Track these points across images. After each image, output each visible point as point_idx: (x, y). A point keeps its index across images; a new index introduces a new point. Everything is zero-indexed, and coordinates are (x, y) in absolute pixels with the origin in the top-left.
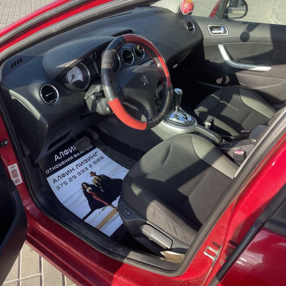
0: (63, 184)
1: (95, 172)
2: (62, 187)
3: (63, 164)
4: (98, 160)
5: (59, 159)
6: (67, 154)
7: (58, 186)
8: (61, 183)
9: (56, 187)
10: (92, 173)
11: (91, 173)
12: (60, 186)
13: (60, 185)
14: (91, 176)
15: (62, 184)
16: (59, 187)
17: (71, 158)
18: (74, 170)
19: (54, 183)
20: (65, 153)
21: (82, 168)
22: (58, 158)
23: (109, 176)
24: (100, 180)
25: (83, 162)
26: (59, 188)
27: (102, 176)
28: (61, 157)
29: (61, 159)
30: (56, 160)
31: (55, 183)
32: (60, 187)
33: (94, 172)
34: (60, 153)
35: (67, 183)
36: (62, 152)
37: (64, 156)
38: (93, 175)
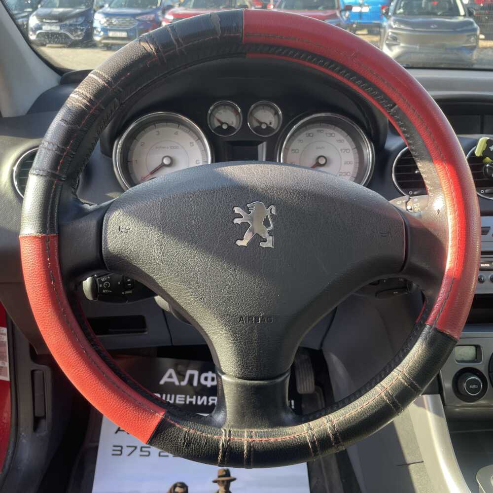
0: (139, 449)
1: (234, 479)
2: (129, 455)
3: (177, 402)
5: (173, 383)
6: (209, 384)
7: (122, 447)
8: (135, 445)
9: (114, 446)
12: (126, 451)
13: (128, 446)
14: (215, 482)
15: (136, 448)
16: (121, 451)
17: (212, 400)
19: (116, 432)
20: (206, 379)
22: (175, 380)
26: (119, 453)
28: (184, 383)
29: (180, 386)
30: (162, 382)
31: (119, 432)
32: (123, 450)
34: (189, 372)
35: (149, 455)
36: (196, 373)
37: (195, 383)
38: (223, 481)
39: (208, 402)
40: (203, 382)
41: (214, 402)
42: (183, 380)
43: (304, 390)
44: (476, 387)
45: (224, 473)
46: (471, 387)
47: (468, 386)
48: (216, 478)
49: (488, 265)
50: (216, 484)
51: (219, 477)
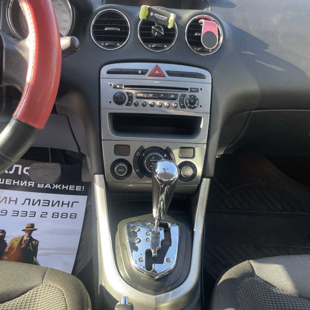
1: (36, 229)
4: (64, 216)
10: (32, 226)
11: (31, 224)
14: (23, 230)
17: (30, 183)
18: (16, 203)
20: (27, 171)
21: (30, 208)
23: (39, 252)
24: (22, 246)
25: (42, 202)
27: (34, 242)
29: (8, 174)
33: (35, 227)
34: (15, 166)
36: (20, 167)
37: (20, 173)
38: (29, 230)
39: (27, 184)
40: (25, 172)
41: (31, 185)
42: (11, 171)
43: (86, 180)
44: (123, 170)
45: (31, 226)
46: (119, 170)
47: (117, 170)
48: (24, 228)
49: (142, 95)
50: (24, 232)
51: (27, 228)
